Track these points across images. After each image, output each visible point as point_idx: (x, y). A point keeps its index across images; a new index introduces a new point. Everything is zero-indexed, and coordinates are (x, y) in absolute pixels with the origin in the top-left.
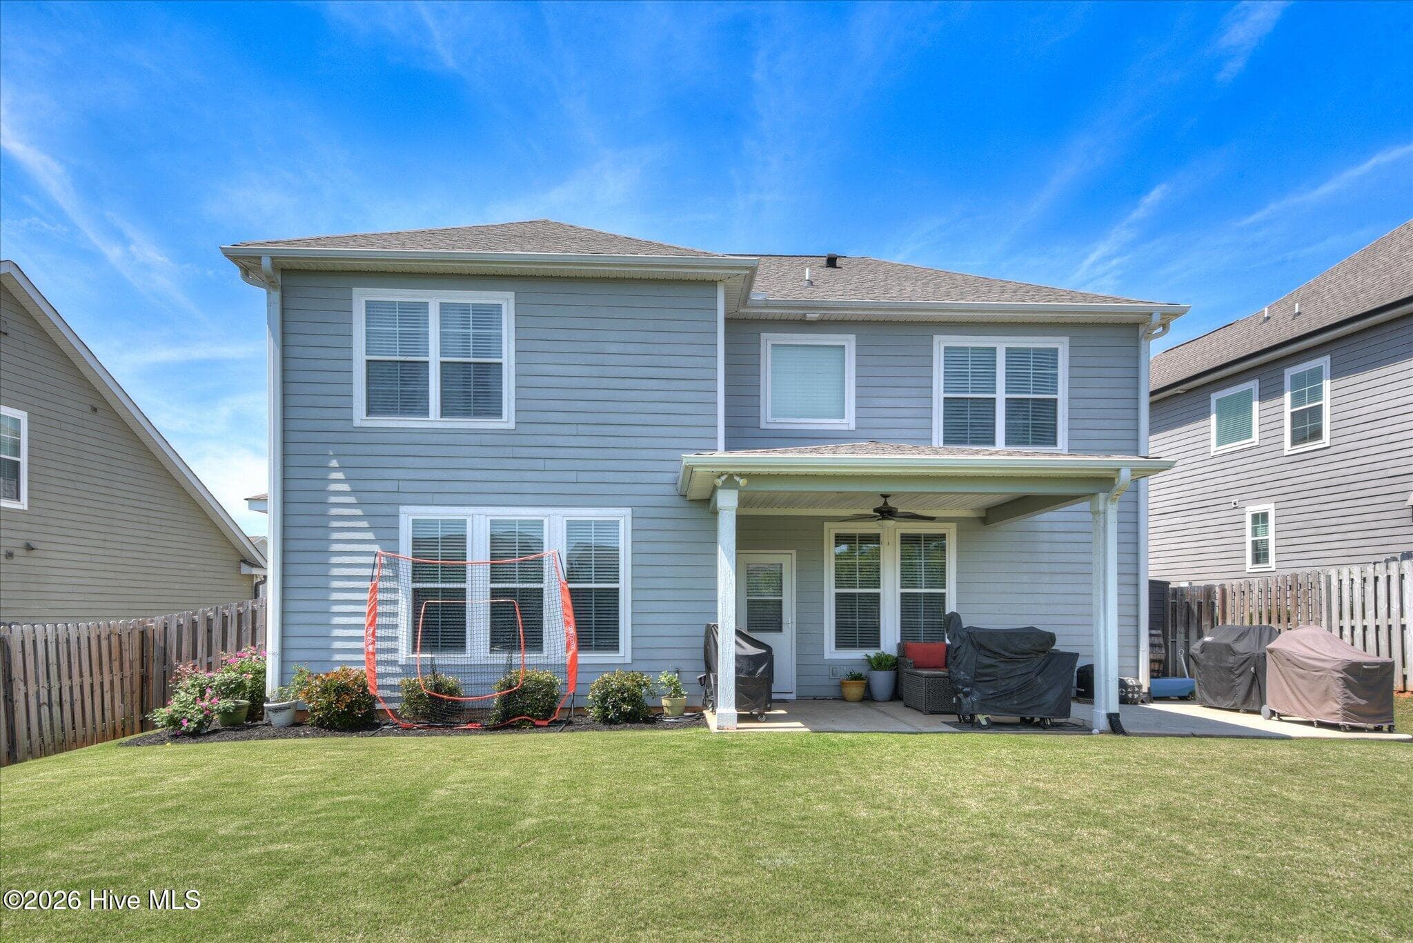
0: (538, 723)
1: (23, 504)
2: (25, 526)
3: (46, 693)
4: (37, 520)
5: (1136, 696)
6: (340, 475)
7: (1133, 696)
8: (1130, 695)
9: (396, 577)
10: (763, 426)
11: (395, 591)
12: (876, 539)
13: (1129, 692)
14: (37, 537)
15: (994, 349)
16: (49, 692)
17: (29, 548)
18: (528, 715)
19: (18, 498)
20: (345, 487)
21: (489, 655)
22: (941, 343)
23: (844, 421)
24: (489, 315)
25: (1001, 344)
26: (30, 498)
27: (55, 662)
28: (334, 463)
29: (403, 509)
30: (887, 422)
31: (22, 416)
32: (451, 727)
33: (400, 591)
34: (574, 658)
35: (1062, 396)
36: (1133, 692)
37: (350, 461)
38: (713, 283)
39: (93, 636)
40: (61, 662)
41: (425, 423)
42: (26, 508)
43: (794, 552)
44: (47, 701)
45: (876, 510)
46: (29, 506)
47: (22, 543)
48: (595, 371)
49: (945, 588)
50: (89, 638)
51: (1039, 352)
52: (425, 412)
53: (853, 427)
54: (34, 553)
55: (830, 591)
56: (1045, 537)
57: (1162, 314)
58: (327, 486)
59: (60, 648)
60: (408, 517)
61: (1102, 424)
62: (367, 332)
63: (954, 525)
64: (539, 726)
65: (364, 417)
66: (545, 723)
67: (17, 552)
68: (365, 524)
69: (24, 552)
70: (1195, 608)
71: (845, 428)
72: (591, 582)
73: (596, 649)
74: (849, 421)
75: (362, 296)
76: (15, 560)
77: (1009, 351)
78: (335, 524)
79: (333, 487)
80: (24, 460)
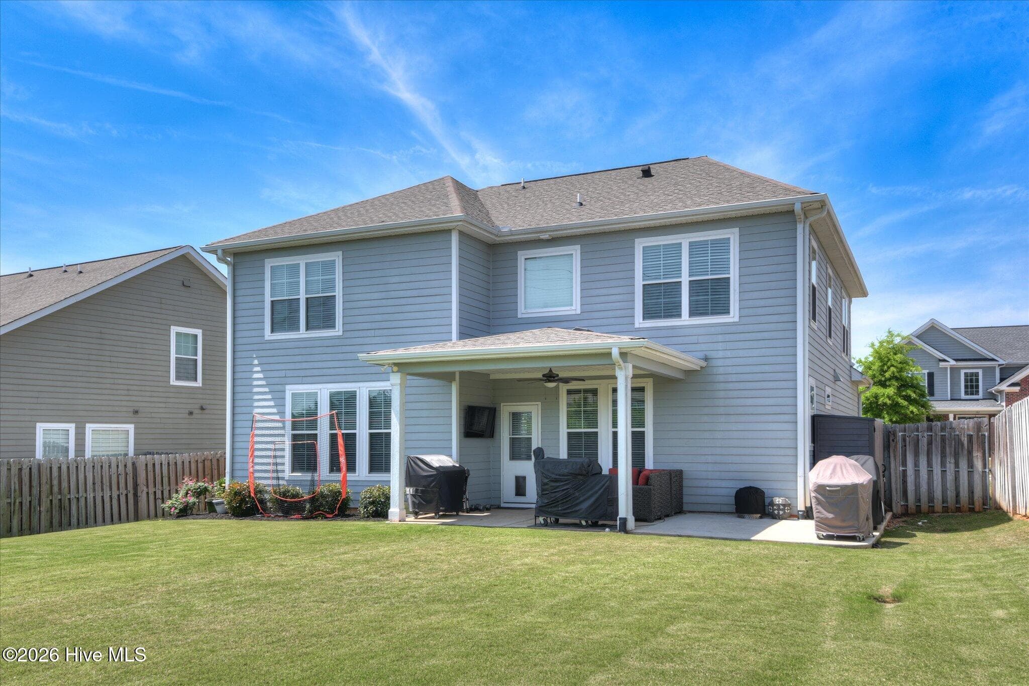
0: (328, 516)
1: (199, 383)
2: (200, 396)
3: (160, 492)
4: (208, 392)
5: (781, 512)
6: (258, 369)
7: (779, 513)
8: (776, 512)
9: (283, 428)
10: (519, 316)
11: (283, 435)
12: (594, 392)
13: (775, 510)
14: (208, 402)
15: (680, 244)
16: (162, 492)
17: (202, 409)
18: (322, 511)
19: (196, 380)
20: (261, 375)
21: (328, 474)
22: (640, 244)
23: (573, 308)
24: (329, 267)
25: (685, 240)
26: (203, 379)
27: (167, 475)
28: (256, 362)
29: (288, 387)
30: (603, 307)
31: (199, 332)
32: (287, 516)
33: (286, 436)
34: (345, 477)
35: (734, 275)
36: (779, 509)
37: (265, 360)
38: (448, 231)
39: (192, 461)
40: (171, 476)
41: (298, 335)
42: (201, 385)
43: (539, 403)
44: (160, 497)
45: (544, 376)
46: (202, 384)
47: (198, 406)
48: (383, 295)
49: (644, 427)
50: (190, 462)
51: (714, 242)
52: (298, 329)
53: (579, 312)
54: (206, 411)
55: (564, 431)
56: (722, 386)
57: (802, 203)
58: (252, 376)
59: (170, 468)
60: (290, 390)
61: (768, 294)
62: (271, 284)
63: (651, 380)
64: (326, 518)
65: (270, 334)
66: (331, 516)
67: (195, 411)
68: (269, 397)
69: (200, 411)
70: (965, 440)
71: (573, 313)
72: (382, 429)
73: (385, 471)
74: (575, 308)
75: (270, 263)
76: (194, 416)
77: (691, 245)
78: (256, 397)
79: (256, 376)
80: (199, 358)
